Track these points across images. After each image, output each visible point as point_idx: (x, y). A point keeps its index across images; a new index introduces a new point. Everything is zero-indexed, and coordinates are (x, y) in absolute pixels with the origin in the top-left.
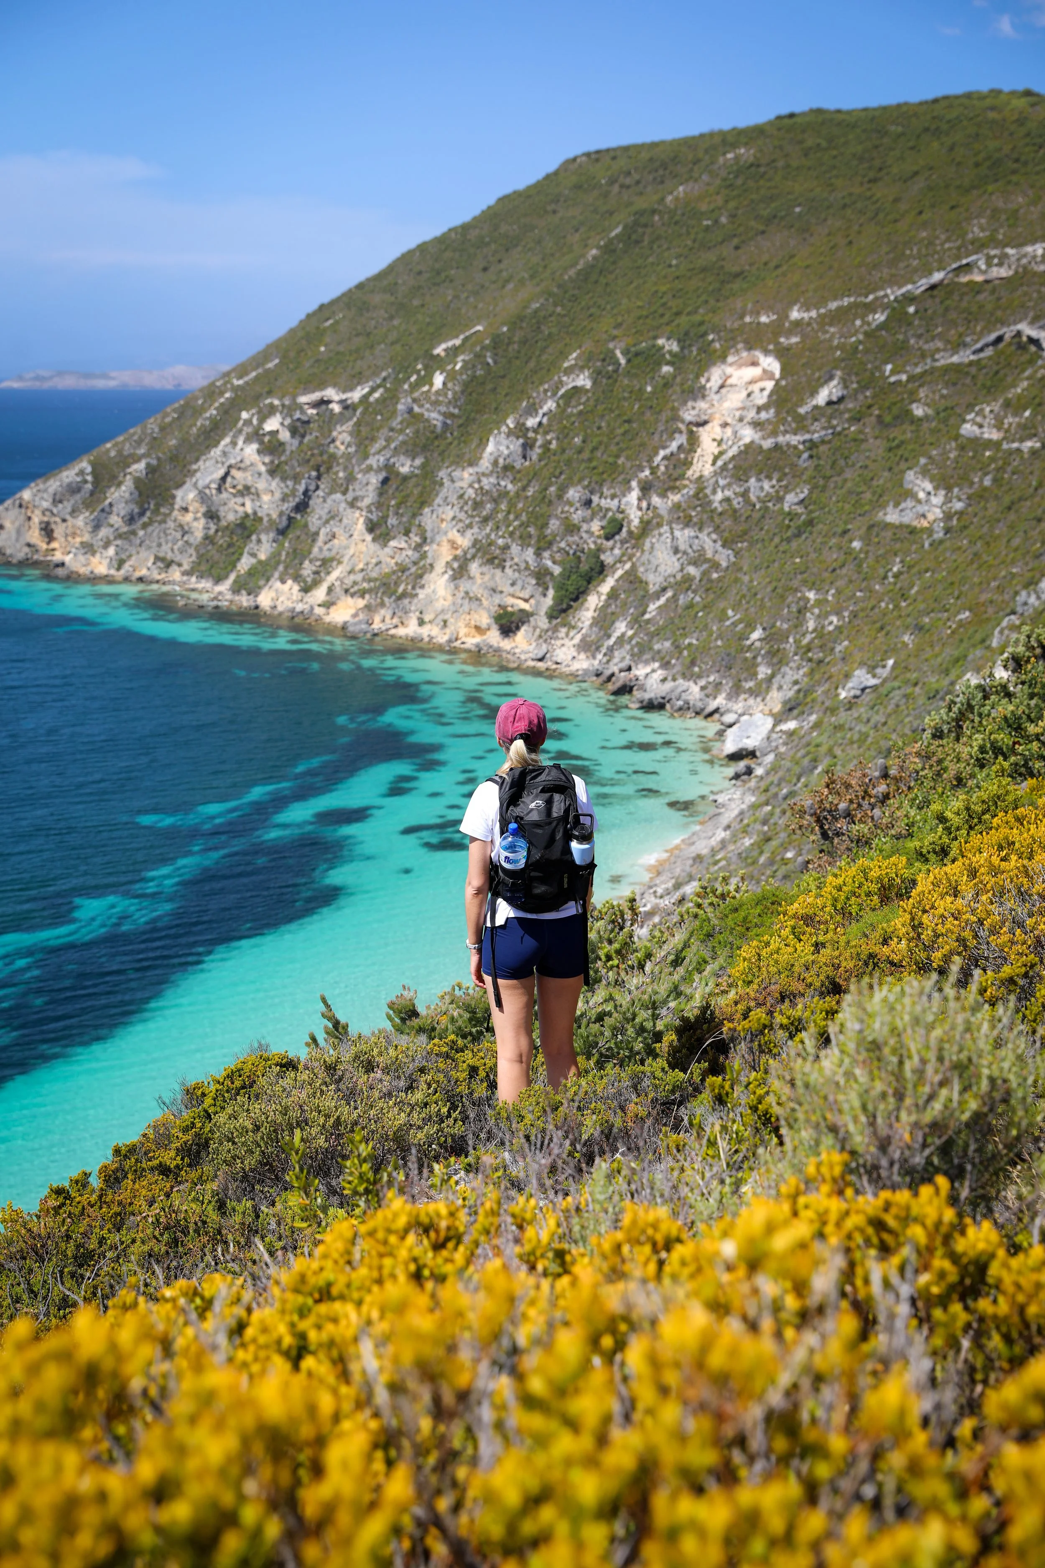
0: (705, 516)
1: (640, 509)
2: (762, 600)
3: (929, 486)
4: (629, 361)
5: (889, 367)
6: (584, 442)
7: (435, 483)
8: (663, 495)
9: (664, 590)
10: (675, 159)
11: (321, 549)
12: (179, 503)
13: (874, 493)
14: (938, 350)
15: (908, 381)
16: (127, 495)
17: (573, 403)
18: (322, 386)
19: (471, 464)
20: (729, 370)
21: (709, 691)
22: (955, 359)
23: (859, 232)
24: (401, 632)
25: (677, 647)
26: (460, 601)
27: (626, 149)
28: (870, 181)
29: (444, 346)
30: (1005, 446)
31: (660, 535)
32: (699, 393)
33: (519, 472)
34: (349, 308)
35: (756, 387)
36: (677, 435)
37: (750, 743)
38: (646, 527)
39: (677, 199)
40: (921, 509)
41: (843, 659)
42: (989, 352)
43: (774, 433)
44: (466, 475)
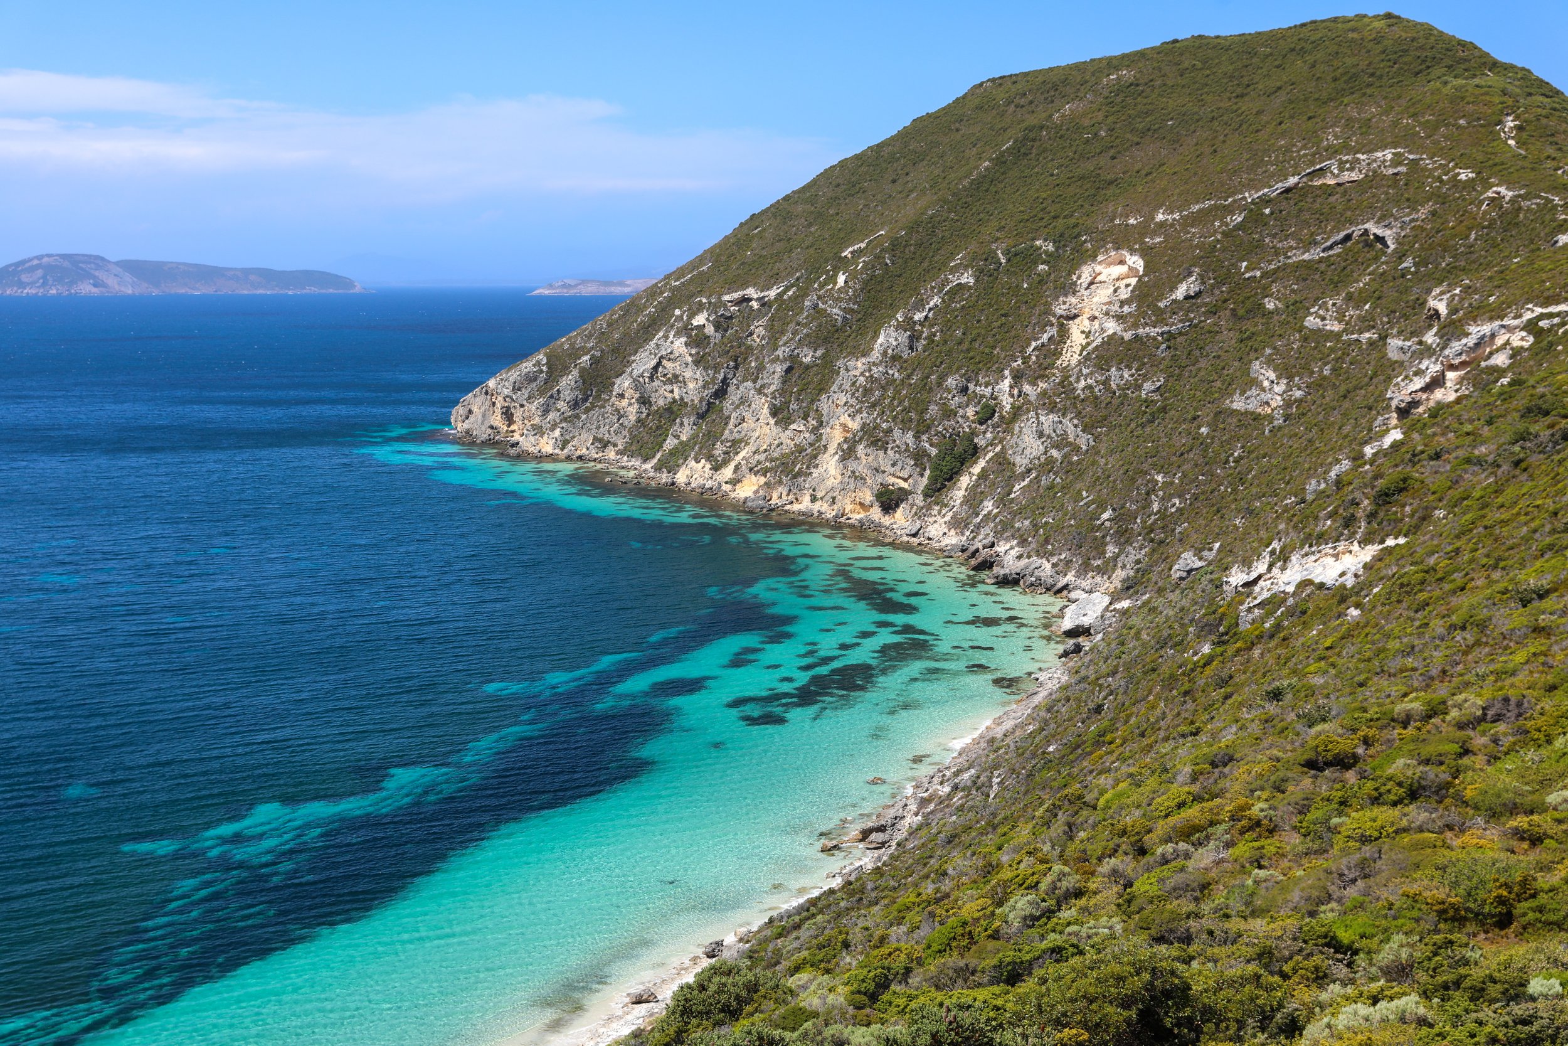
0: (1068, 403)
1: (1012, 396)
2: (1114, 481)
3: (1272, 375)
4: (1009, 260)
5: (1245, 264)
6: (964, 334)
7: (833, 371)
8: (1034, 383)
9: (1029, 471)
10: (1065, 82)
11: (731, 432)
12: (616, 390)
13: (1223, 382)
14: (1291, 248)
15: (1261, 277)
16: (573, 383)
17: (957, 298)
18: (744, 286)
19: (864, 355)
20: (1098, 268)
21: (1060, 568)
22: (1306, 256)
23: (1224, 142)
24: (796, 507)
25: (1035, 525)
26: (846, 479)
27: (1026, 74)
28: (1237, 97)
29: (851, 249)
30: (1345, 337)
31: (1028, 420)
32: (1071, 289)
33: (905, 361)
34: (775, 217)
35: (1122, 283)
36: (1048, 328)
37: (1086, 621)
38: (1017, 412)
39: (1063, 116)
40: (1265, 397)
41: (1181, 540)
42: (1338, 250)
43: (1135, 326)
44: (860, 364)
